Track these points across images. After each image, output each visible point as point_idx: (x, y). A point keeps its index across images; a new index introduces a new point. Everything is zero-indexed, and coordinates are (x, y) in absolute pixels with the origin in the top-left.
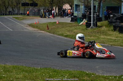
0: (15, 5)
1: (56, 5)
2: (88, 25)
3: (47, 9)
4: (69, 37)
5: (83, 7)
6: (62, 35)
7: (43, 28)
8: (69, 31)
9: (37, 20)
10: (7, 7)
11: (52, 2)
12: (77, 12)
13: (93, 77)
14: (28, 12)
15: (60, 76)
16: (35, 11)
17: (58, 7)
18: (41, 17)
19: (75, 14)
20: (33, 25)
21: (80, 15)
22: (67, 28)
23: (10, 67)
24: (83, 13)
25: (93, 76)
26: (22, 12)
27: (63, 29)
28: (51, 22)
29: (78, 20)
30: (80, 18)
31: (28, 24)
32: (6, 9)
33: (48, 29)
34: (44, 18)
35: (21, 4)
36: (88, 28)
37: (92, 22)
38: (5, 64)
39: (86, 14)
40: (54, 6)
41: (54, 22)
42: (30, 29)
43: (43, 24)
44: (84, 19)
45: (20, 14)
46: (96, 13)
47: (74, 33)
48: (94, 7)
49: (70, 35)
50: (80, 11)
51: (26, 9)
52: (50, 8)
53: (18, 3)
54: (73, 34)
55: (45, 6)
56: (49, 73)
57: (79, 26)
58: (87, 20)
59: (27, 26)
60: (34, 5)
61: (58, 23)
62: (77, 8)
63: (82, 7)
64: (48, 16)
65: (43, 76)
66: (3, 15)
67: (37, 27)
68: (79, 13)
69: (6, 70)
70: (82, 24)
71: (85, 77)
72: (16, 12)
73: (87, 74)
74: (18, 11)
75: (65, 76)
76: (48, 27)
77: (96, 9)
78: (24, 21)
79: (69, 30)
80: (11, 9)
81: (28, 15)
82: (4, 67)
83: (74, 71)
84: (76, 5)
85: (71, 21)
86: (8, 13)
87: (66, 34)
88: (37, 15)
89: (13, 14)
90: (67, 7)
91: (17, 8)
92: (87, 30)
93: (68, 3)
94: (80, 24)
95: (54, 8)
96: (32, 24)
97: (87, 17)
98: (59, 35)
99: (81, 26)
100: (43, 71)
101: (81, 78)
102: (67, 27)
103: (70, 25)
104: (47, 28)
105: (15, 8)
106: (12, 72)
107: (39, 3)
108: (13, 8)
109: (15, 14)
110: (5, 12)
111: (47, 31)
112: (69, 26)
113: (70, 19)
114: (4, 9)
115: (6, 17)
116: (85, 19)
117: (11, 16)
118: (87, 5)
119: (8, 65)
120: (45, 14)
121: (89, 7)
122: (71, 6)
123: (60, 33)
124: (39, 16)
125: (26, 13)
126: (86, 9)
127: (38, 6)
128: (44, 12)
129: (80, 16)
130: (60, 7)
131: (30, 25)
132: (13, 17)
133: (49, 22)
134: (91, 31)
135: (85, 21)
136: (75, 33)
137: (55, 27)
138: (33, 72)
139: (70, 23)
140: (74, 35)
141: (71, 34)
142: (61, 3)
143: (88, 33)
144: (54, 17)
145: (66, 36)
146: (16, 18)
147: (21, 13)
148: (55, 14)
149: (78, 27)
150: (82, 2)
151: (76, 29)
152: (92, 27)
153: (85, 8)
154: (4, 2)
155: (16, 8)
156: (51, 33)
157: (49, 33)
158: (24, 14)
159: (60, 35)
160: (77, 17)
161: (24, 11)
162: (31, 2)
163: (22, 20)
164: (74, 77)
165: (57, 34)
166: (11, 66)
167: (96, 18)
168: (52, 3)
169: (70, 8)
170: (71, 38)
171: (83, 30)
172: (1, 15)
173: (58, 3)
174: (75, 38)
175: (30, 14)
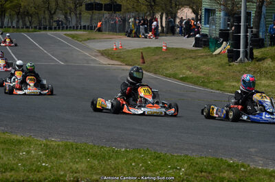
0: (70, 9)
1: (163, 9)
2: (233, 55)
3: (141, 18)
4: (191, 82)
5: (222, 14)
6: (174, 76)
7: (133, 60)
8: (190, 68)
9: (119, 42)
10: (52, 12)
12: (208, 26)
13: (243, 172)
14: (99, 24)
15: (170, 168)
16: (115, 22)
17: (167, 14)
18: (129, 36)
19: (205, 29)
20: (110, 52)
21: (214, 32)
22: (186, 61)
23: (59, 145)
24: (221, 28)
25: (242, 169)
26: (87, 24)
27: (178, 63)
28: (151, 46)
29: (211, 45)
30: (216, 40)
31: (99, 51)
32: (51, 15)
33: (144, 63)
34: (135, 37)
35: (84, 6)
36: (232, 61)
37: (241, 50)
38: (46, 139)
39: (229, 30)
40: (158, 11)
41: (157, 48)
42: (104, 61)
43: (132, 50)
44: (224, 43)
45: (81, 29)
46: (252, 28)
47: (201, 72)
48: (248, 14)
49: (192, 78)
50: (215, 24)
51: (96, 17)
52: (149, 15)
53: (77, 4)
54: (199, 75)
55: (137, 11)
56: (145, 161)
57: (212, 56)
58: (232, 45)
59: (96, 56)
60: (114, 8)
61: (166, 50)
62: (209, 16)
63: (220, 15)
64: (143, 34)
65: (131, 167)
66: (45, 29)
67: (118, 58)
68: (214, 27)
69: (50, 153)
70: (219, 54)
71: (225, 173)
72: (74, 23)
73: (230, 166)
74: (77, 21)
75: (180, 169)
76: (143, 58)
77: (252, 20)
78: (91, 45)
79: (190, 65)
80: (63, 17)
81: (100, 30)
82: (46, 145)
83: (201, 158)
84: (207, 10)
85: (195, 45)
86: (55, 24)
87: (184, 74)
88: (120, 31)
89: (67, 28)
90: (186, 14)
91: (76, 14)
92: (230, 65)
93: (190, 5)
94: (214, 53)
95: (158, 16)
96: (109, 50)
97: (231, 37)
98: (166, 76)
99: (216, 58)
100: (131, 156)
101: (217, 175)
102: (186, 58)
103: (193, 55)
104: (141, 61)
105: (70, 14)
106: (62, 157)
107: (124, 3)
108: (66, 13)
109: (70, 27)
110: (50, 22)
112: (191, 57)
113: (192, 40)
114: (47, 16)
115: (50, 33)
116: (227, 41)
117: (62, 33)
118: (232, 10)
119: (55, 141)
120: (138, 29)
121: (235, 14)
122: (195, 12)
123: (170, 71)
124: (124, 34)
125: (94, 25)
126: (229, 20)
127: (122, 10)
128: (135, 24)
129: (216, 34)
130: (172, 13)
131: (105, 53)
132: (65, 34)
133: (146, 46)
134: (239, 68)
135: (225, 46)
136: (204, 73)
137: (157, 57)
138: (110, 158)
139: (192, 51)
140: (200, 77)
141: (195, 75)
142: (174, 5)
143: (232, 74)
144: (156, 35)
145: (183, 79)
146: (73, 37)
147: (85, 26)
148: (160, 28)
149: (209, 59)
150: (221, 4)
151: (205, 63)
152: (241, 61)
153: (227, 18)
154: (47, 2)
155: (73, 15)
156: (149, 72)
157: (146, 71)
158: (91, 28)
159: (170, 77)
160: (209, 37)
161: (91, 20)
162: (107, 2)
163: (85, 40)
164: (202, 172)
165: (163, 75)
166: (61, 143)
167: (251, 40)
168: (153, 4)
169: (193, 16)
170: (195, 83)
171: (221, 66)
172: (40, 29)
173: (166, 5)
174: (204, 84)
175: (104, 27)
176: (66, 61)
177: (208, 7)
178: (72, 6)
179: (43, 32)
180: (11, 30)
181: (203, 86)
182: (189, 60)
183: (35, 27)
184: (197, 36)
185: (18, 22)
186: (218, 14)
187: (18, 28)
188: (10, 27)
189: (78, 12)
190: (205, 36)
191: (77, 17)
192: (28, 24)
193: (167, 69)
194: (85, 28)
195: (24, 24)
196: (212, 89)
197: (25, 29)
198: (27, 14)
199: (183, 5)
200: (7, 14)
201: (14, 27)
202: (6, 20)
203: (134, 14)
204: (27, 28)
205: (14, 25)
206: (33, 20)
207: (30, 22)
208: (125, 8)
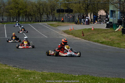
0: (49, 12)
1: (91, 11)
2: (124, 31)
3: (82, 16)
4: (105, 44)
5: (118, 12)
6: (98, 42)
7: (78, 34)
8: (105, 38)
9: (72, 27)
10: (41, 14)
11: (87, 7)
12: (112, 18)
16: (70, 18)
17: (93, 13)
18: (76, 24)
19: (111, 20)
21: (115, 21)
22: (102, 35)
23: (48, 74)
24: (118, 19)
27: (99, 35)
28: (86, 28)
29: (114, 26)
30: (116, 24)
31: (63, 31)
32: (41, 15)
33: (84, 36)
34: (79, 24)
35: (56, 11)
36: (124, 34)
38: (42, 71)
39: (122, 20)
40: (89, 12)
41: (89, 29)
42: (66, 35)
43: (78, 30)
44: (120, 25)
45: (54, 21)
47: (110, 39)
49: (106, 42)
50: (115, 17)
51: (61, 15)
52: (85, 14)
53: (53, 10)
54: (109, 41)
55: (80, 12)
56: (87, 81)
57: (115, 32)
58: (123, 27)
59: (62, 33)
60: (69, 11)
61: (93, 29)
62: (112, 14)
63: (118, 13)
64: (83, 23)
66: (38, 21)
67: (72, 34)
68: (115, 19)
70: (118, 31)
72: (51, 18)
74: (53, 18)
76: (83, 34)
78: (59, 28)
79: (105, 36)
80: (46, 16)
81: (63, 21)
82: (42, 74)
83: (113, 78)
84: (112, 11)
85: (107, 27)
87: (102, 40)
88: (72, 22)
89: (48, 21)
90: (102, 13)
91: (52, 15)
92: (123, 36)
93: (104, 9)
94: (116, 30)
95: (89, 15)
96: (67, 30)
97: (123, 23)
98: (94, 41)
99: (117, 33)
100: (81, 78)
102: (103, 33)
103: (106, 31)
104: (82, 35)
105: (49, 14)
107: (74, 9)
108: (48, 14)
109: (50, 21)
110: (40, 18)
111: (82, 38)
113: (105, 25)
114: (39, 16)
115: (40, 23)
116: (121, 25)
117: (46, 23)
118: (123, 11)
119: (46, 72)
122: (106, 12)
123: (96, 39)
124: (74, 23)
125: (60, 19)
128: (79, 18)
129: (116, 22)
130: (95, 13)
131: (65, 32)
132: (47, 24)
133: (84, 28)
135: (121, 27)
136: (111, 40)
137: (90, 33)
139: (105, 30)
141: (107, 41)
142: (96, 9)
145: (102, 43)
146: (51, 25)
148: (90, 20)
149: (113, 33)
150: (118, 8)
151: (111, 35)
153: (121, 14)
154: (39, 9)
157: (85, 39)
158: (59, 21)
159: (96, 42)
160: (113, 23)
161: (59, 17)
162: (66, 8)
163: (57, 26)
165: (92, 41)
168: (87, 9)
169: (104, 14)
170: (107, 45)
171: (119, 36)
172: (36, 22)
173: (93, 9)
174: (111, 45)
175: (65, 20)
176: (48, 36)
177: (112, 9)
178: (50, 11)
179: (37, 23)
180: (23, 22)
181: (111, 46)
182: (104, 34)
183: (34, 21)
184: (108, 23)
185: (26, 19)
186: (116, 13)
187: (26, 21)
188: (22, 21)
189: (53, 14)
190: (111, 23)
191: (52, 16)
192: (30, 20)
193: (94, 39)
194: (56, 21)
195: (29, 20)
196: (115, 47)
197: (29, 22)
198: (30, 15)
199: (101, 9)
200: (21, 16)
201: (24, 21)
202: (20, 18)
203: (78, 14)
204: (30, 21)
205: (24, 20)
206: (33, 17)
207: (32, 19)
208: (74, 11)
